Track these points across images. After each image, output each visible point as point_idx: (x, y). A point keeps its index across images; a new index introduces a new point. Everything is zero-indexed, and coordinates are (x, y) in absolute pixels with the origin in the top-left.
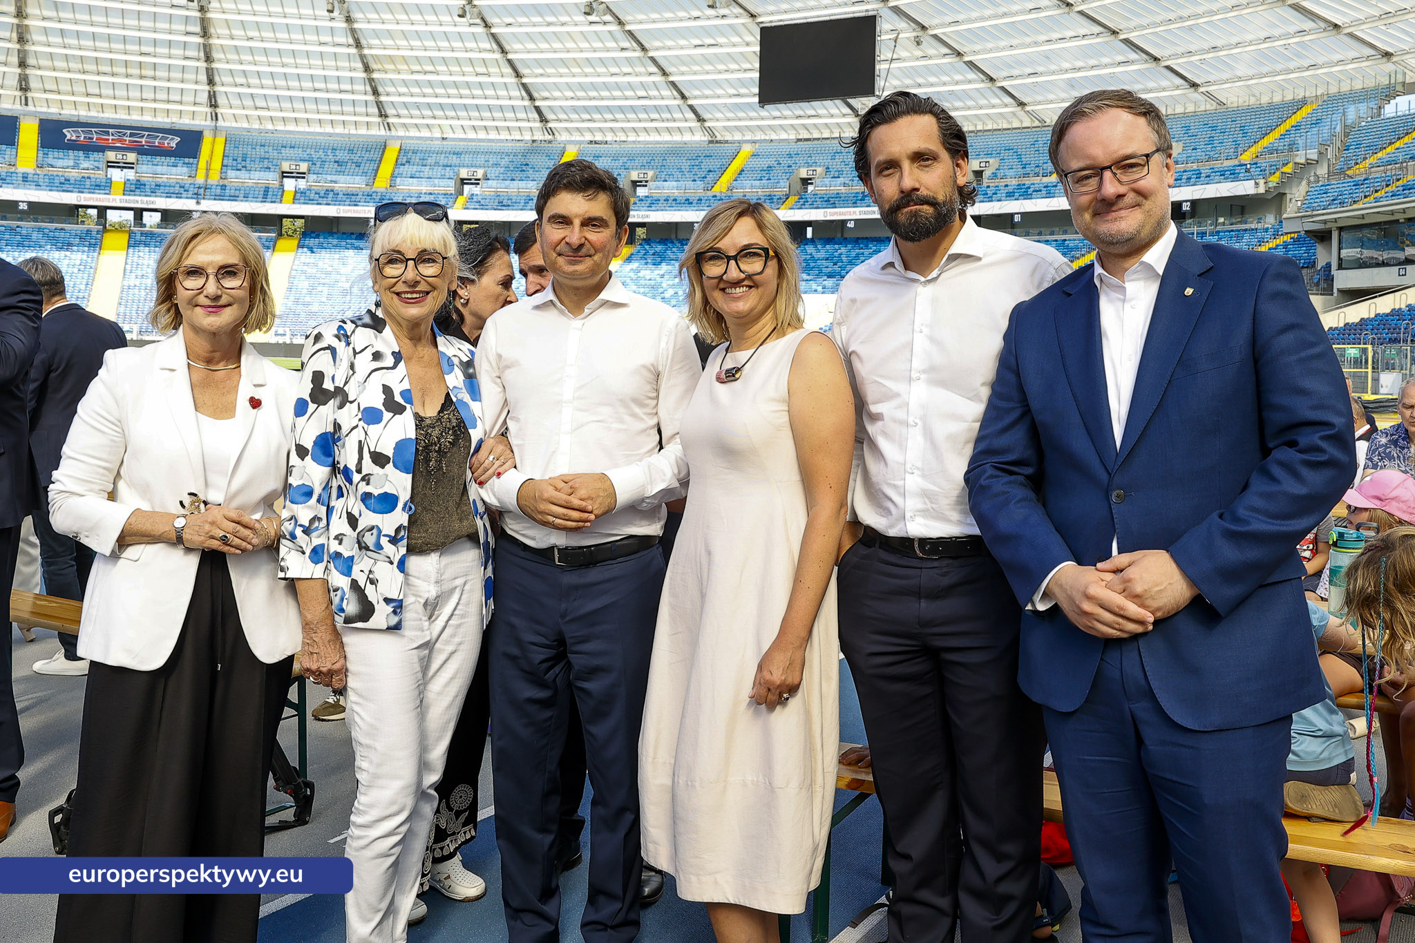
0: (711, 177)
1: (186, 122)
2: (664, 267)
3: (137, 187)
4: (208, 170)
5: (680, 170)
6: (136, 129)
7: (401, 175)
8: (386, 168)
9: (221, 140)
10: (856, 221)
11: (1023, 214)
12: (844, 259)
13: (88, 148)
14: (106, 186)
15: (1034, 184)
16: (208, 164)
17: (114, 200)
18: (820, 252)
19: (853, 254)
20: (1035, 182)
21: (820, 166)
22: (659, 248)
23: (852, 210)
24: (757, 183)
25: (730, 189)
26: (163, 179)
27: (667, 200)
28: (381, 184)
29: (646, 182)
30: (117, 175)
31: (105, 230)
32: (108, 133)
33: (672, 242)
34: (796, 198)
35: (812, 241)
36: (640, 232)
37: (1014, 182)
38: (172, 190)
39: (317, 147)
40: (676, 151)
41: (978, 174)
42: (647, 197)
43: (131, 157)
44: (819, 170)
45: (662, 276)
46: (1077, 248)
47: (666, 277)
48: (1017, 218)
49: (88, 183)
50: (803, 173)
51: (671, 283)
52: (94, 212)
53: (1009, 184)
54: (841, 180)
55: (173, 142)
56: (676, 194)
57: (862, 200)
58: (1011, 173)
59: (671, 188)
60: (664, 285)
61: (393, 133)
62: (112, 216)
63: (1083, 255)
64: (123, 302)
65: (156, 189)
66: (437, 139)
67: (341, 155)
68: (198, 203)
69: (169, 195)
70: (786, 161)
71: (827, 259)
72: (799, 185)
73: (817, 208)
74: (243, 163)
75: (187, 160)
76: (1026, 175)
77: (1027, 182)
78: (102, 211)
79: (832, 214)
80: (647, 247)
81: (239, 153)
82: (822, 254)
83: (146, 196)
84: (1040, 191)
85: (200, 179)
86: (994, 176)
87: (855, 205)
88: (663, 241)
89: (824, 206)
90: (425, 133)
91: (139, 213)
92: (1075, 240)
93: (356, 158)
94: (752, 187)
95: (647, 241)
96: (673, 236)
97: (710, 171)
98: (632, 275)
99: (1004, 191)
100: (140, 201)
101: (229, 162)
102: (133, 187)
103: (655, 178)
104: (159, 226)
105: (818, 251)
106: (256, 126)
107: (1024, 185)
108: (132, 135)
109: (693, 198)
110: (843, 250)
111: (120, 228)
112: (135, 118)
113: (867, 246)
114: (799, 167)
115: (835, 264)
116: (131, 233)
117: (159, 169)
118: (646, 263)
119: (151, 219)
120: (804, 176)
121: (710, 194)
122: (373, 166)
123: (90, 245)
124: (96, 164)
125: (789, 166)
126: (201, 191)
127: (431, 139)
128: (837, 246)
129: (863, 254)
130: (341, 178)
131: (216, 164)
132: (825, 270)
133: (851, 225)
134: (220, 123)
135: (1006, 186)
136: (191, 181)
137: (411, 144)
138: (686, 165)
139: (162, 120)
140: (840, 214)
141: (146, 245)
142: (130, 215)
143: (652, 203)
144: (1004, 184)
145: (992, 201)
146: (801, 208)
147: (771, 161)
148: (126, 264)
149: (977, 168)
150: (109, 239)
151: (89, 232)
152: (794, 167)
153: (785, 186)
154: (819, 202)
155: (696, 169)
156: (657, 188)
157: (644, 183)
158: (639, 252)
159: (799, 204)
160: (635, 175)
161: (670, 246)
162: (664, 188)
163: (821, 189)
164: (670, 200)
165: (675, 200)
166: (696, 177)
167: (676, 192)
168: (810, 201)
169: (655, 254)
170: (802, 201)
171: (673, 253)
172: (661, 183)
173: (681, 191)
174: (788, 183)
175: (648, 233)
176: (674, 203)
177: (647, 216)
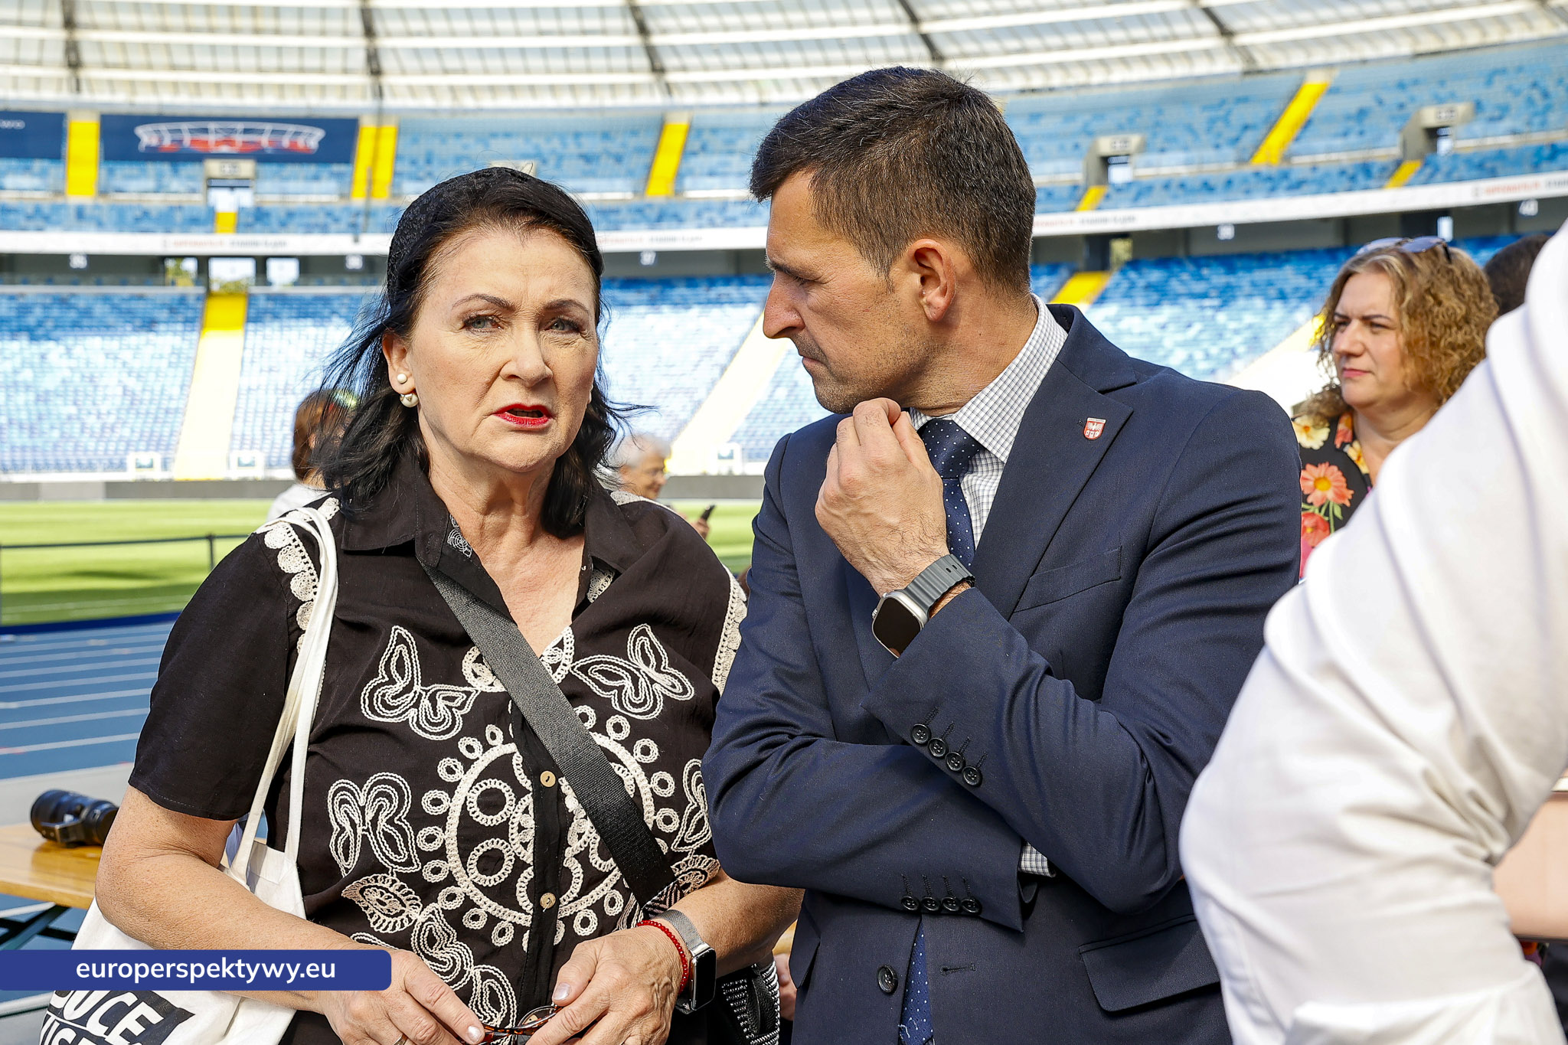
0: (1248, 138)
1: (333, 104)
2: (1167, 312)
3: (257, 219)
4: (370, 182)
5: (1190, 129)
6: (253, 121)
7: (691, 173)
8: (667, 162)
9: (389, 131)
10: (1541, 200)
13: (176, 157)
14: (206, 219)
16: (371, 171)
17: (221, 243)
21: (1461, 100)
22: (1155, 275)
23: (1530, 179)
24: (1338, 142)
25: (1287, 158)
26: (299, 201)
27: (1166, 186)
28: (659, 189)
29: (1128, 155)
30: (225, 201)
31: (209, 294)
32: (205, 131)
33: (1180, 264)
34: (1417, 165)
36: (1120, 249)
38: (313, 220)
39: (549, 134)
40: (1182, 94)
42: (1130, 183)
43: (246, 168)
44: (1462, 108)
45: (1163, 327)
47: (1171, 328)
49: (179, 217)
50: (1430, 117)
51: (1180, 337)
52: (190, 265)
54: (1507, 123)
55: (312, 139)
56: (1183, 175)
57: (1552, 157)
59: (1172, 165)
60: (1168, 343)
61: (678, 99)
62: (219, 270)
64: (241, 415)
65: (289, 220)
66: (752, 105)
67: (591, 145)
68: (356, 240)
69: (308, 229)
70: (1392, 98)
72: (1420, 142)
73: (1460, 180)
74: (428, 169)
75: (336, 168)
78: (203, 262)
79: (1491, 191)
80: (1133, 275)
81: (419, 150)
83: (273, 232)
85: (358, 200)
87: (1536, 168)
88: (1164, 262)
89: (1475, 175)
90: (731, 97)
91: (261, 263)
93: (614, 147)
94: (1329, 150)
95: (1134, 264)
96: (1181, 253)
97: (1246, 128)
100: (262, 243)
101: (405, 167)
102: (250, 220)
103: (1144, 148)
104: (296, 284)
106: (446, 102)
108: (246, 131)
109: (1218, 181)
111: (233, 290)
112: (251, 102)
114: (1422, 105)
116: (250, 299)
117: (292, 186)
118: (1133, 305)
119: (283, 273)
120: (1431, 122)
121: (1248, 169)
122: (644, 159)
123: (187, 321)
124: (192, 184)
125: (1401, 106)
126: (361, 220)
127: (742, 106)
130: (591, 183)
131: (384, 174)
133: (1529, 209)
134: (389, 102)
136: (343, 203)
137: (711, 117)
138: (1199, 119)
139: (294, 103)
140: (1510, 189)
141: (276, 316)
142: (248, 268)
143: (1141, 193)
146: (1425, 183)
147: (1366, 100)
148: (244, 348)
150: (216, 310)
151: (182, 300)
152: (1410, 108)
153: (1394, 146)
154: (1463, 170)
155: (1220, 125)
156: (1148, 165)
157: (1124, 159)
158: (1118, 285)
159: (1422, 178)
160: (1106, 145)
161: (1176, 269)
162: (1159, 165)
163: (1467, 145)
164: (1174, 186)
165: (1182, 186)
166: (1221, 141)
167: (1183, 171)
168: (1445, 169)
169: (1149, 287)
170: (1428, 171)
171: (1182, 282)
172: (1154, 157)
173: (1194, 169)
174: (1398, 139)
175: (1135, 249)
176: (1180, 192)
177: (1132, 219)
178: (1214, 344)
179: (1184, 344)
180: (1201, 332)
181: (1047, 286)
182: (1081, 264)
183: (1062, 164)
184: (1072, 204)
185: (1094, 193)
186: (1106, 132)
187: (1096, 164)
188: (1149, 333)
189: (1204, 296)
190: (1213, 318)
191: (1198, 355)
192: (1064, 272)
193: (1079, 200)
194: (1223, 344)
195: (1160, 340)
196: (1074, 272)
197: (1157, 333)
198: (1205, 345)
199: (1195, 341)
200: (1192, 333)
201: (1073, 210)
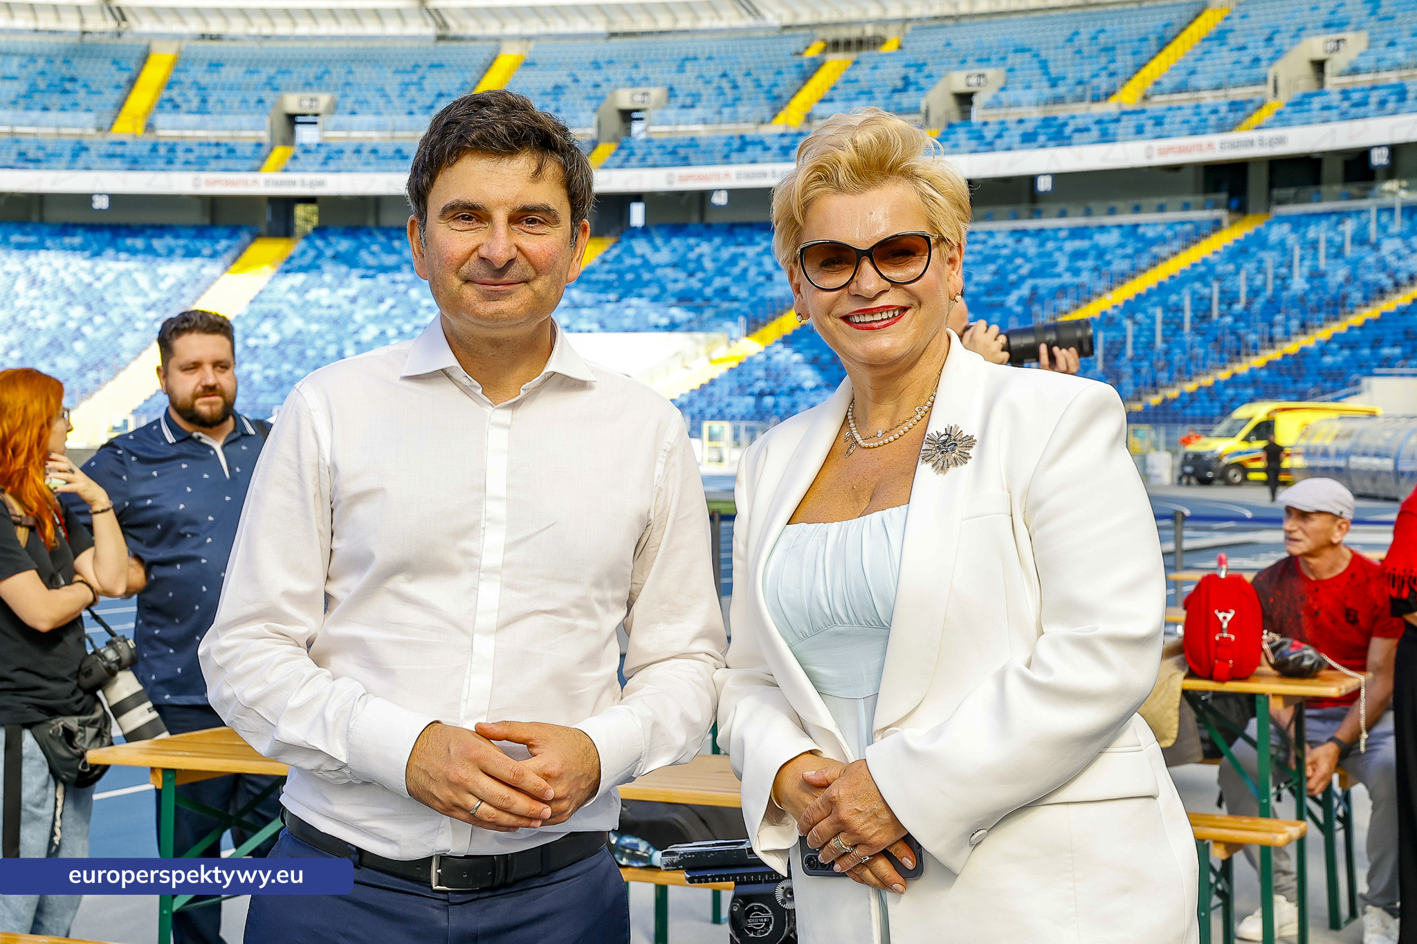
2: (357, 283)
5: (381, 91)
10: (732, 192)
11: (1058, 178)
12: (708, 264)
15: (1073, 117)
18: (661, 253)
19: (726, 254)
20: (1077, 113)
21: (655, 84)
22: (344, 245)
23: (721, 169)
27: (358, 151)
29: (316, 115)
33: (370, 234)
34: (612, 147)
35: (645, 231)
36: (307, 214)
37: (1034, 114)
40: (373, 56)
41: (965, 100)
42: (319, 145)
44: (656, 93)
45: (353, 300)
46: (1162, 240)
47: (362, 301)
48: (1044, 185)
50: (625, 99)
51: (371, 312)
53: (1025, 117)
54: (698, 112)
56: (375, 141)
57: (741, 149)
58: (1030, 95)
60: (358, 317)
63: (1175, 254)
70: (587, 76)
71: (674, 265)
72: (615, 123)
73: (655, 166)
76: (1058, 100)
77: (1061, 112)
79: (682, 179)
80: (319, 243)
82: (664, 255)
84: (1087, 130)
86: (996, 104)
87: (726, 159)
88: (352, 231)
89: (668, 162)
92: (1156, 224)
95: (320, 231)
96: (371, 222)
97: (440, 95)
98: (293, 297)
99: (1015, 134)
103: (334, 108)
105: (656, 249)
107: (1055, 118)
110: (705, 248)
113: (751, 242)
114: (616, 87)
115: (691, 275)
118: (321, 276)
120: (626, 104)
125: (597, 86)
128: (692, 241)
129: (743, 255)
132: (671, 287)
133: (720, 199)
135: (1021, 121)
140: (701, 178)
143: (330, 157)
144: (1016, 118)
145: (993, 150)
146: (621, 167)
147: (561, 77)
149: (962, 88)
152: (605, 88)
153: (589, 126)
154: (657, 156)
155: (413, 91)
156: (338, 128)
157: (312, 119)
158: (303, 253)
159: (618, 160)
160: (292, 103)
161: (366, 239)
162: (351, 129)
163: (660, 131)
164: (366, 151)
165: (374, 151)
166: (414, 107)
167: (374, 137)
168: (639, 153)
169: (336, 257)
170: (623, 153)
171: (373, 253)
172: (345, 119)
173: (387, 134)
174: (594, 121)
175: (321, 214)
176: (372, 158)
177: (321, 183)
178: (408, 322)
179: (375, 319)
180: (393, 307)
181: (227, 249)
182: (263, 228)
183: (245, 120)
184: (256, 163)
185: (280, 152)
186: (295, 89)
187: (281, 122)
188: (339, 307)
189: (397, 268)
190: (406, 293)
191: (391, 332)
192: (245, 236)
193: (264, 159)
194: (416, 321)
195: (352, 313)
196: (256, 236)
197: (346, 306)
198: (398, 322)
199: (387, 317)
200: (384, 307)
201: (256, 170)
